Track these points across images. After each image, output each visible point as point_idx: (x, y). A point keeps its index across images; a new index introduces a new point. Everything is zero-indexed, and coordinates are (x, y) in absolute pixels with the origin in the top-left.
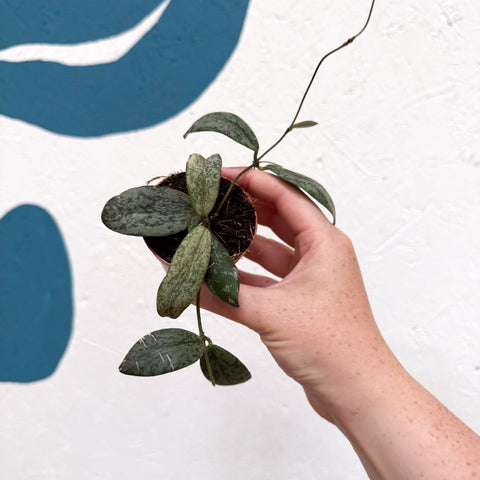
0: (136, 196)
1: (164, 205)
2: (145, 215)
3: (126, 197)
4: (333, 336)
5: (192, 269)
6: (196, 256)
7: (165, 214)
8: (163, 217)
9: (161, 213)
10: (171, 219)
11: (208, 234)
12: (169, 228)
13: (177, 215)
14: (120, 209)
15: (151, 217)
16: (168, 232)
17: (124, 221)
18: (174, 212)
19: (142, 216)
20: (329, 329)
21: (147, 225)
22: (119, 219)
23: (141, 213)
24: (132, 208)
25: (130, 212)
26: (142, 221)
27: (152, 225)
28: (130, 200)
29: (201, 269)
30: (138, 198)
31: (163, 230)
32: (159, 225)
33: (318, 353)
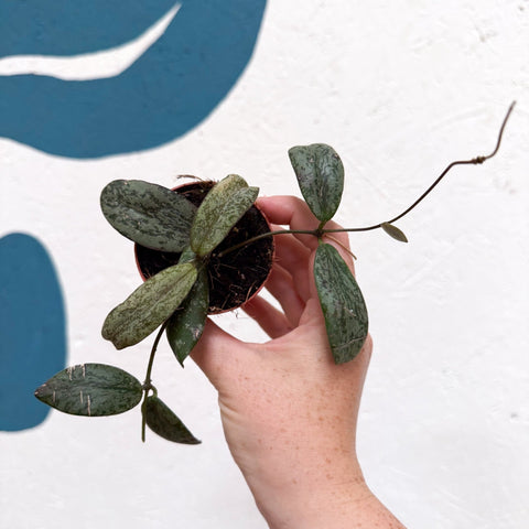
0: (142, 192)
1: (169, 216)
2: (143, 217)
3: (132, 187)
4: (283, 430)
5: (152, 309)
6: (165, 297)
7: (165, 226)
8: (161, 228)
9: (161, 223)
10: (169, 235)
11: (194, 275)
12: (161, 243)
13: (177, 233)
14: (120, 197)
15: (146, 222)
16: (158, 246)
17: (117, 211)
18: (176, 228)
19: (138, 216)
20: (282, 421)
21: (137, 228)
22: (115, 206)
23: (139, 212)
24: (132, 202)
25: (128, 205)
26: (135, 222)
27: (143, 232)
28: (134, 193)
29: (162, 314)
30: (143, 196)
31: (153, 243)
32: (151, 234)
33: (260, 441)
